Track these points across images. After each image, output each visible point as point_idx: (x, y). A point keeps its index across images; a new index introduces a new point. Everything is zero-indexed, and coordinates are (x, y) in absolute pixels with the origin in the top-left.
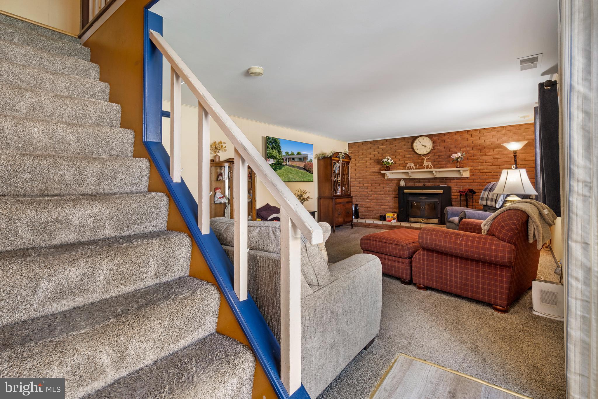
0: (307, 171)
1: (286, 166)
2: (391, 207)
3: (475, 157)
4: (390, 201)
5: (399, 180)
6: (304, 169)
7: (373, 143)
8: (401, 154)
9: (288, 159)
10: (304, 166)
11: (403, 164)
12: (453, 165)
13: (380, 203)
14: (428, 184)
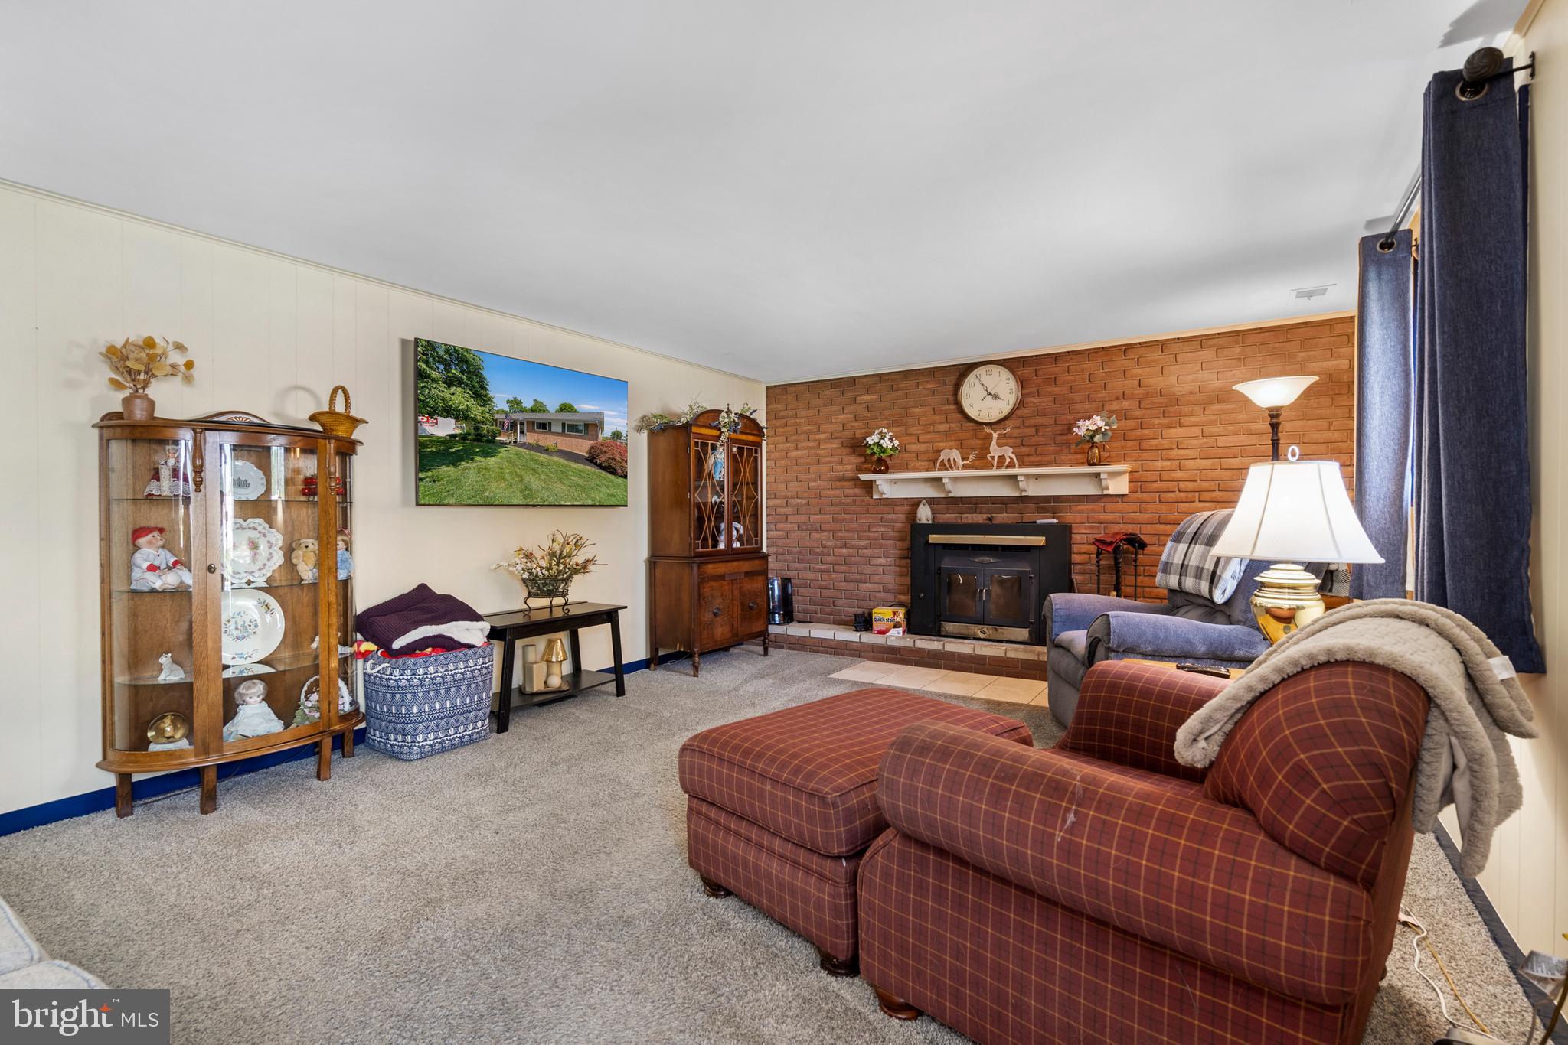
0: (604, 469)
1: (512, 448)
2: (891, 587)
3: (1147, 432)
4: (888, 568)
5: (915, 503)
6: (591, 460)
7: (840, 386)
8: (923, 420)
9: (522, 424)
10: (589, 452)
11: (926, 452)
12: (1079, 456)
13: (858, 576)
14: (1001, 518)
